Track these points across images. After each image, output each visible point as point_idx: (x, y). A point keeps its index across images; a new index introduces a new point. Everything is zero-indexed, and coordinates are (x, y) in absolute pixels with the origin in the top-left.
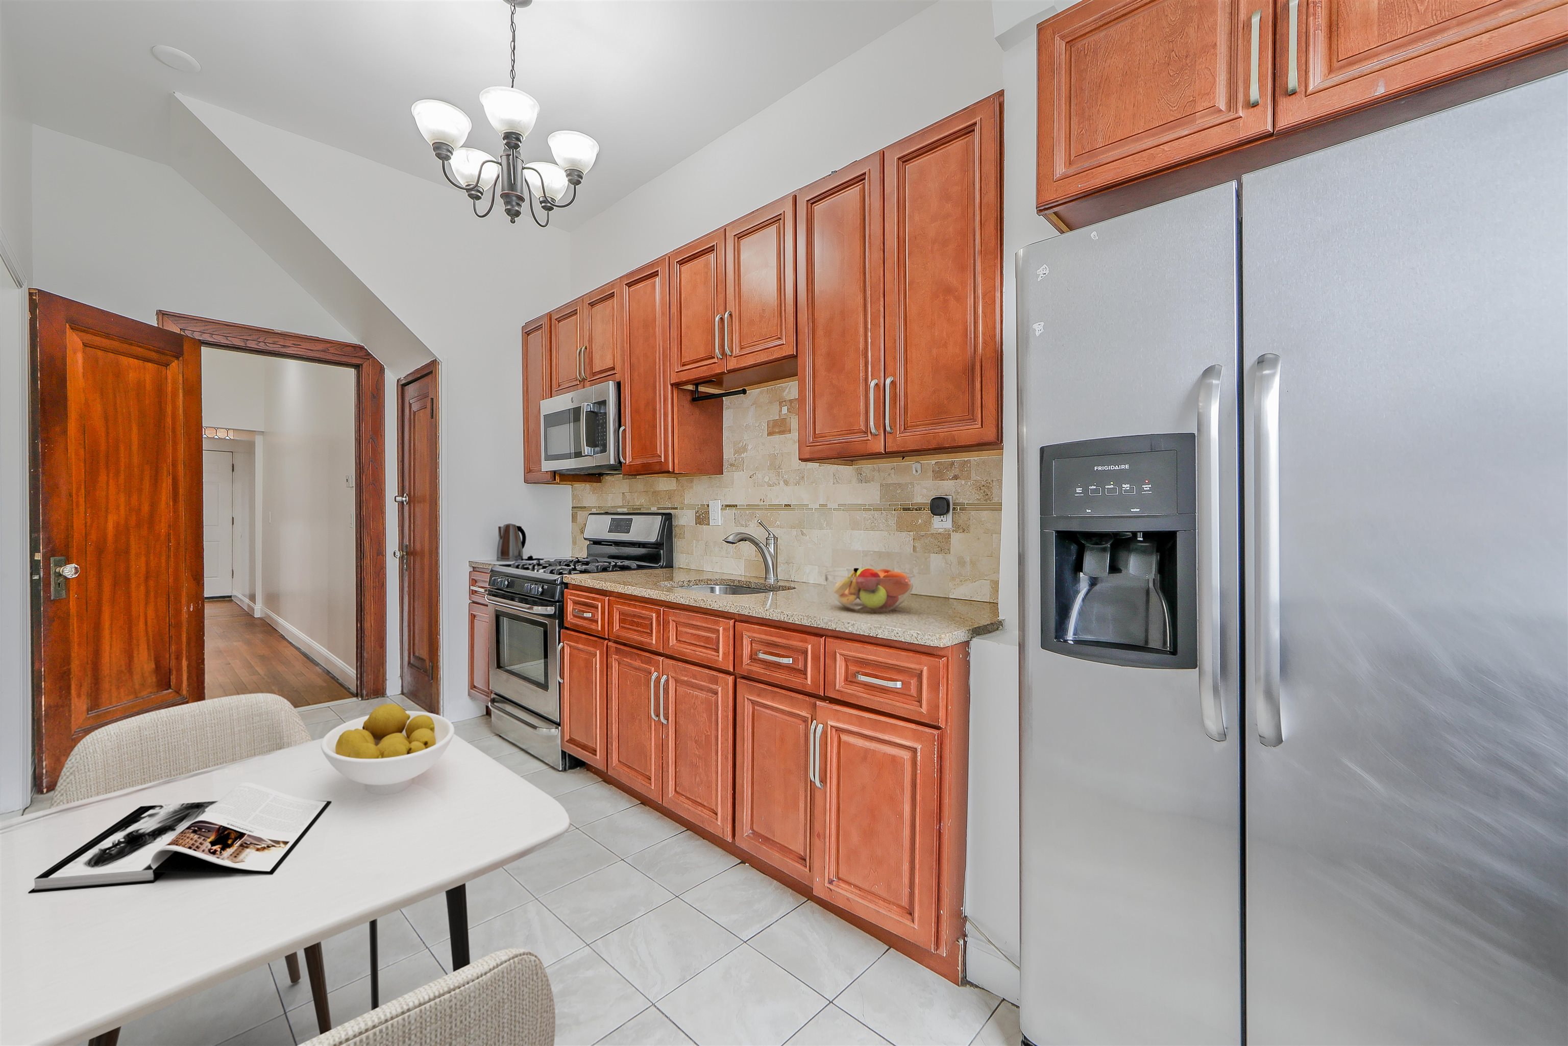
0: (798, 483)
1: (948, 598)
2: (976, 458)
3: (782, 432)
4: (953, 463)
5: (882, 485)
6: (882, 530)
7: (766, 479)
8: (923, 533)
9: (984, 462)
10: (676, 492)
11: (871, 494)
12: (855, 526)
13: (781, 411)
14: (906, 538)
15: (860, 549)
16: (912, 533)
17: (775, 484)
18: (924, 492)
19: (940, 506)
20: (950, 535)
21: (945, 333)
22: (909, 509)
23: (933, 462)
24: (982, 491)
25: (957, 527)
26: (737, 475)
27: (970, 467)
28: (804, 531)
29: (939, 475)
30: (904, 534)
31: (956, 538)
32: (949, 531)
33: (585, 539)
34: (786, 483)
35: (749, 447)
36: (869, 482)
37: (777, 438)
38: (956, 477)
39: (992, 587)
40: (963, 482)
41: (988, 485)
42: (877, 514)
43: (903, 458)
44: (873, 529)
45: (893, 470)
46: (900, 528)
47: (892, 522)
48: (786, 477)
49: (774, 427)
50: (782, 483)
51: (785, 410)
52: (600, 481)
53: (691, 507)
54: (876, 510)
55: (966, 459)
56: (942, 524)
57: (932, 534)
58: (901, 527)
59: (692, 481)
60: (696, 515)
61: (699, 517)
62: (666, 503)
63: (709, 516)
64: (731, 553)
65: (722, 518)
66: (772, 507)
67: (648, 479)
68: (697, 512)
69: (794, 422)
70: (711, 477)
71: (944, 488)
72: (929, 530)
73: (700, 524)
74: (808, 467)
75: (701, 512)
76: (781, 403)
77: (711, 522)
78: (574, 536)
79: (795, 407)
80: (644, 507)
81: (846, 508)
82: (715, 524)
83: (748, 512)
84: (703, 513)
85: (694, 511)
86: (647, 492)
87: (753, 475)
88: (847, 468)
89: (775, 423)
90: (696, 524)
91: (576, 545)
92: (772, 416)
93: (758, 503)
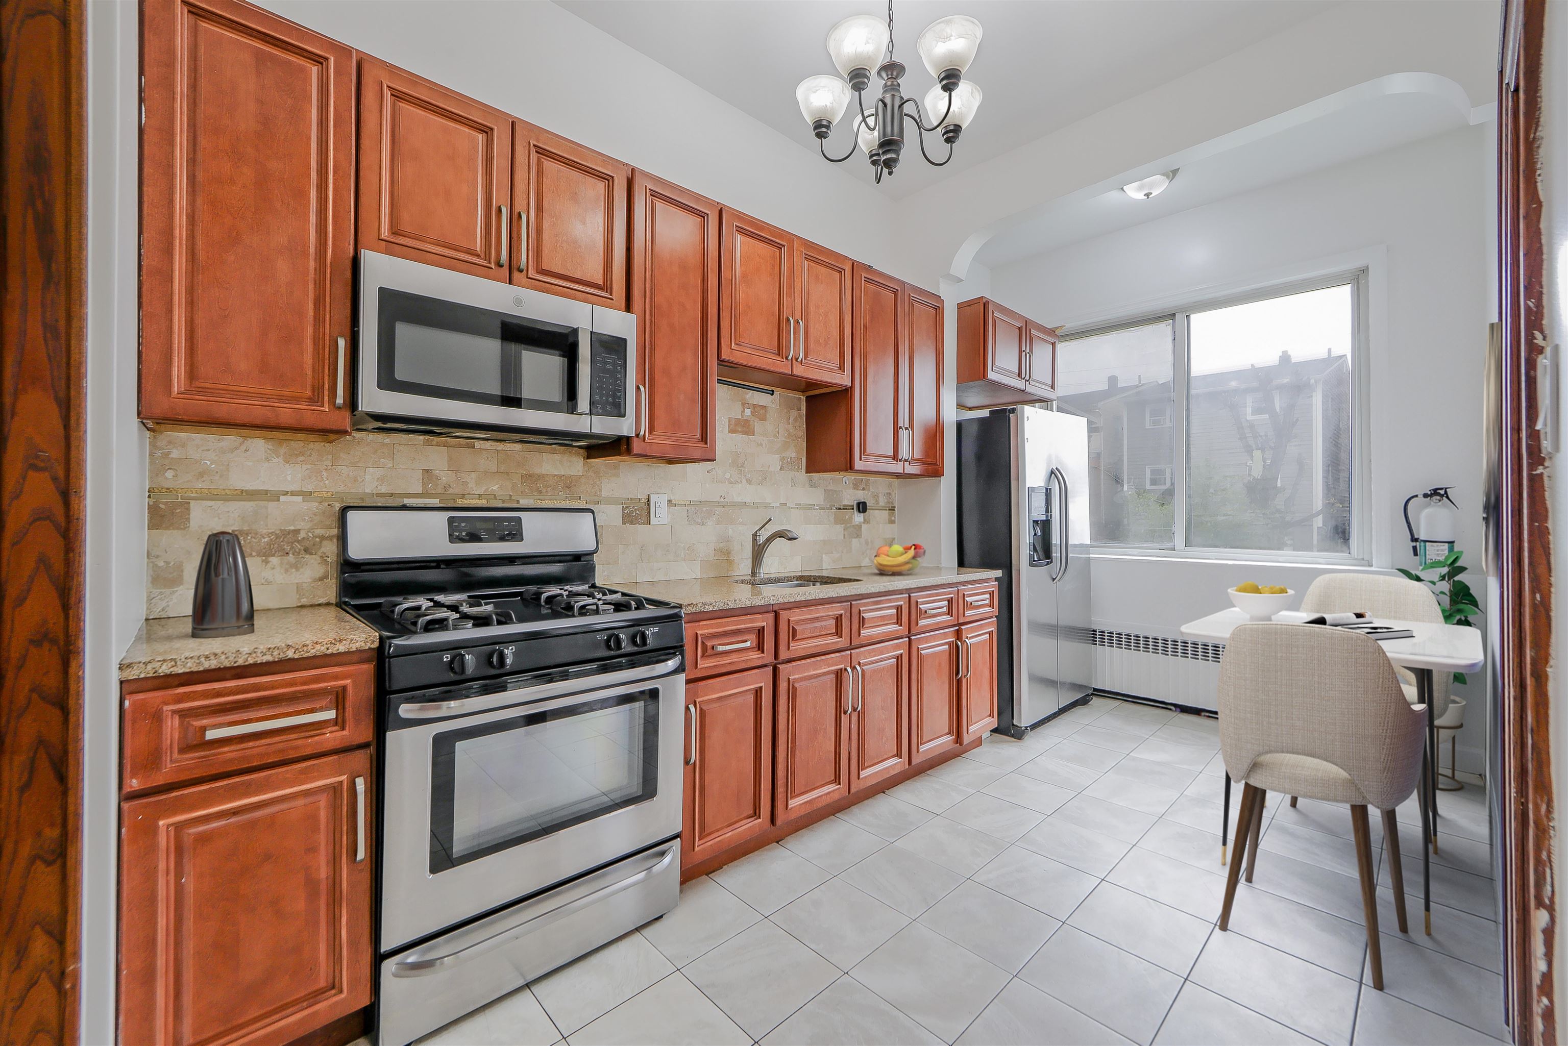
0: (760, 483)
1: (861, 567)
2: (872, 479)
3: (746, 433)
4: (862, 480)
5: (825, 491)
6: (826, 524)
7: (728, 476)
8: (848, 525)
9: (875, 481)
10: (583, 480)
11: (818, 496)
12: (807, 520)
13: (743, 411)
14: (839, 528)
16: (842, 526)
17: (736, 482)
18: (851, 497)
19: (862, 507)
20: (862, 525)
22: (842, 509)
23: (853, 478)
24: (877, 499)
25: (866, 521)
26: (689, 468)
27: (871, 484)
29: (856, 487)
30: (838, 526)
31: (864, 527)
32: (862, 523)
34: (749, 482)
36: (817, 487)
37: (738, 437)
38: (864, 489)
40: (869, 493)
41: (877, 495)
42: (821, 512)
44: (820, 523)
45: (830, 481)
46: (836, 523)
47: (832, 519)
48: (749, 476)
49: (736, 425)
50: (744, 481)
51: (748, 412)
53: (613, 501)
54: (820, 508)
55: (868, 478)
56: (858, 518)
57: (853, 526)
58: (838, 521)
59: (616, 467)
60: (626, 512)
61: (629, 515)
62: (560, 493)
63: (649, 512)
64: (682, 555)
65: (669, 516)
66: (735, 505)
67: (509, 453)
68: (627, 507)
69: (757, 426)
70: (651, 466)
71: (861, 496)
72: (853, 524)
73: (632, 523)
74: (771, 469)
75: (633, 507)
76: (744, 405)
77: (654, 521)
78: (167, 563)
79: (760, 412)
80: (498, 498)
81: (799, 506)
82: (659, 523)
83: (704, 509)
84: (636, 509)
85: (619, 506)
86: (507, 473)
87: (712, 470)
88: (802, 475)
89: (738, 421)
90: (625, 524)
91: (181, 584)
92: (733, 415)
93: (718, 499)
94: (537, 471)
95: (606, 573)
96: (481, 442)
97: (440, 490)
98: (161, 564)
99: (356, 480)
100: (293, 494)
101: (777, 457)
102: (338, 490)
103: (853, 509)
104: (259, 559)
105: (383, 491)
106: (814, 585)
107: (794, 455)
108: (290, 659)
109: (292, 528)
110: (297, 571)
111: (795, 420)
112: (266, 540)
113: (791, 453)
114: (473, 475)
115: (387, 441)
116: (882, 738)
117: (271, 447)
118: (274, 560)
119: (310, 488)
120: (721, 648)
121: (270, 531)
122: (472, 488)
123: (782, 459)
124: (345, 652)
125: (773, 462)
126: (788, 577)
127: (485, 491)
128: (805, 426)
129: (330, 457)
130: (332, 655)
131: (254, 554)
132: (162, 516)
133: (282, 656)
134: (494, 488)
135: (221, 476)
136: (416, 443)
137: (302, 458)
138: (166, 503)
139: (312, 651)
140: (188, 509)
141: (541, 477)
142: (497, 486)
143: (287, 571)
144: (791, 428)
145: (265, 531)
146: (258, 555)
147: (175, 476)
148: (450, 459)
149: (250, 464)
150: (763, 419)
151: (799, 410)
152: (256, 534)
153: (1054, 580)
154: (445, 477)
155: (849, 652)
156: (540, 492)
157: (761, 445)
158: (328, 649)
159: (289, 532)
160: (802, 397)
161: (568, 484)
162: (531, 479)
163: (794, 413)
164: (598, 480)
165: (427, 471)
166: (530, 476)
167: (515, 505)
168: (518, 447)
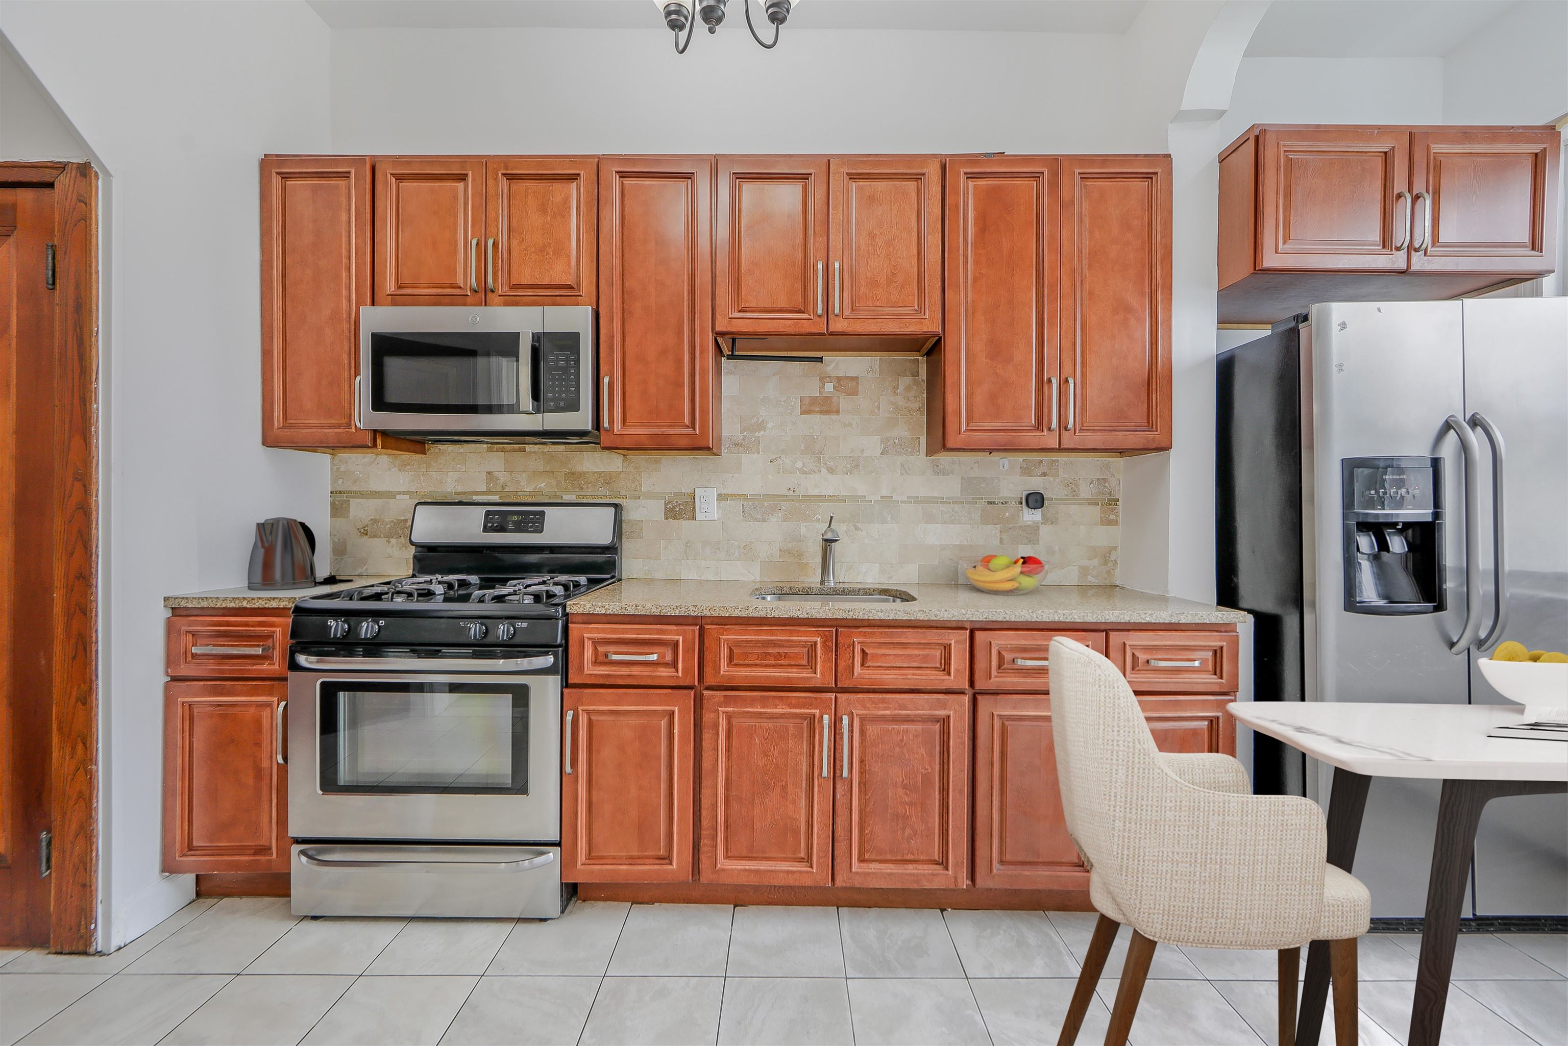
0: (851, 472)
2: (1064, 459)
3: (827, 413)
4: (1041, 462)
5: (962, 478)
6: (963, 524)
7: (799, 465)
8: (1011, 526)
9: (1071, 462)
10: (622, 476)
11: (951, 486)
12: (929, 519)
13: (823, 387)
14: (992, 529)
15: (937, 543)
16: (998, 526)
17: (812, 472)
18: (1014, 486)
19: (1035, 500)
20: (1038, 527)
21: (1125, 347)
22: (994, 503)
23: (1021, 459)
24: (1070, 488)
25: (1046, 520)
26: (746, 458)
27: (1058, 466)
28: (859, 525)
29: (1026, 471)
30: (990, 527)
31: (1045, 530)
32: (1038, 523)
33: (412, 543)
34: (831, 471)
35: (770, 425)
36: (948, 474)
37: (816, 418)
38: (1044, 474)
39: (1080, 572)
40: (1051, 479)
41: (1075, 482)
42: (957, 507)
43: (990, 453)
44: (952, 522)
45: (976, 464)
46: (985, 521)
47: (977, 517)
48: (831, 464)
49: (811, 404)
50: (824, 471)
51: (829, 387)
52: (424, 452)
53: (651, 496)
54: (955, 503)
55: (1054, 459)
56: (1031, 516)
57: (1021, 527)
58: (987, 519)
59: (658, 462)
60: (668, 506)
61: (672, 510)
62: (600, 489)
63: (694, 508)
64: (737, 554)
65: (720, 511)
66: (808, 498)
67: (554, 454)
68: (670, 502)
69: (844, 402)
70: (698, 458)
71: (1036, 484)
72: (1020, 524)
73: (675, 518)
74: (865, 454)
75: (677, 502)
76: (823, 379)
77: (699, 516)
78: (339, 540)
79: (847, 386)
80: (545, 494)
81: (917, 500)
82: (706, 519)
83: (766, 504)
84: (680, 504)
85: (661, 501)
86: (553, 472)
87: (776, 459)
88: (920, 459)
89: (814, 401)
90: (667, 519)
91: (346, 554)
92: (807, 393)
93: (785, 492)
94: (579, 468)
95: (647, 568)
96: (531, 446)
97: (499, 489)
98: (336, 540)
99: (441, 482)
100: (404, 493)
101: (877, 438)
102: (431, 490)
103: (1022, 504)
104: (385, 540)
105: (459, 490)
106: (894, 601)
107: (905, 434)
108: (244, 607)
109: (403, 518)
110: (406, 549)
111: (908, 389)
112: (389, 526)
113: (902, 431)
114: (524, 475)
115: (462, 450)
116: (903, 830)
117: (391, 461)
118: (393, 541)
119: (413, 489)
120: (615, 657)
121: (391, 520)
122: (524, 486)
123: (885, 441)
124: (276, 608)
125: (871, 445)
126: (864, 589)
127: (534, 489)
128: (925, 395)
129: (425, 465)
130: (268, 608)
131: (382, 536)
132: (337, 509)
133: (240, 604)
134: (542, 485)
135: (365, 482)
136: (481, 450)
137: (408, 467)
138: (338, 501)
139: (257, 604)
140: (349, 505)
141: (582, 474)
142: (544, 484)
143: (400, 549)
144: (900, 401)
145: (388, 520)
146: (384, 537)
147: (343, 483)
148: (506, 461)
149: (379, 473)
150: (854, 392)
151: (916, 374)
152: (383, 522)
153: (1452, 645)
154: (502, 477)
155: (833, 696)
156: (582, 488)
157: (850, 425)
158: (266, 603)
159: (402, 521)
160: (920, 358)
161: (608, 479)
162: (573, 476)
163: (906, 380)
164: (638, 474)
165: (489, 473)
166: (573, 474)
167: (559, 501)
168: (562, 447)
